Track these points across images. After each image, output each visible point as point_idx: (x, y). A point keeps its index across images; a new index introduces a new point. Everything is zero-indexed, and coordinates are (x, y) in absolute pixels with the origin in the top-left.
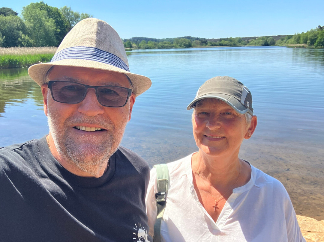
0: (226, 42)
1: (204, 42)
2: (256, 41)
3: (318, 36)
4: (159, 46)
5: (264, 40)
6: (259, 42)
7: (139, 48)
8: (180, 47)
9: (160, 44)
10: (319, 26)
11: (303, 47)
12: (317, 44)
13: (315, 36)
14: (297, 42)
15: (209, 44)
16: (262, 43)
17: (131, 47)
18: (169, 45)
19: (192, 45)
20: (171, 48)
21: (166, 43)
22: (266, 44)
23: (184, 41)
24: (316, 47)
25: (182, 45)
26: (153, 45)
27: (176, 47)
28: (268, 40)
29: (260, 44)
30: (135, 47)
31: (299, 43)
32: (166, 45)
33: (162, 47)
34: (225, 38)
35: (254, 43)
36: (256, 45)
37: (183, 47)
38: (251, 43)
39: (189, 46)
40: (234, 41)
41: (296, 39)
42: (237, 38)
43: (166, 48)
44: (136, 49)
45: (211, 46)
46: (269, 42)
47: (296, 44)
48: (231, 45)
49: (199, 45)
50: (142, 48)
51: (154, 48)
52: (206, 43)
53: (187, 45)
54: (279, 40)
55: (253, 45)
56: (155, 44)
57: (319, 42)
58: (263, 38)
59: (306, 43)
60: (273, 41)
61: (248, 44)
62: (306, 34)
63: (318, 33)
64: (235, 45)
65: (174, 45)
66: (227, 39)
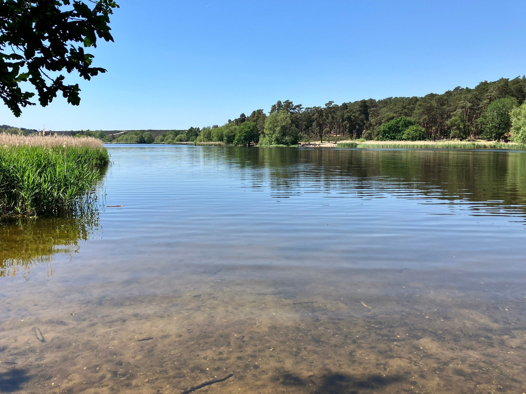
3: (236, 132)
5: (138, 135)
6: (132, 138)
10: (229, 120)
12: (236, 142)
13: (233, 132)
16: (136, 139)
22: (142, 141)
24: (235, 145)
28: (144, 136)
29: (134, 140)
31: (210, 140)
34: (79, 130)
35: (124, 138)
36: (127, 142)
38: (119, 139)
41: (206, 135)
42: (97, 131)
46: (146, 139)
55: (122, 141)
57: (239, 140)
59: (221, 139)
60: (151, 137)
61: (115, 140)
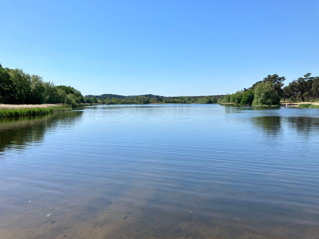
0: (178, 100)
1: (160, 100)
2: (202, 100)
3: (243, 96)
4: (122, 102)
5: (208, 99)
6: (204, 100)
7: (104, 103)
8: (140, 103)
9: (123, 100)
10: (245, 89)
11: (232, 105)
12: (242, 103)
13: (241, 96)
14: (228, 101)
15: (164, 101)
16: (206, 101)
17: (96, 102)
18: (130, 101)
19: (150, 102)
20: (132, 104)
21: (128, 100)
22: (210, 102)
23: (144, 98)
24: (242, 105)
25: (142, 102)
26: (116, 101)
27: (136, 103)
28: (211, 99)
29: (205, 102)
30: (100, 102)
31: (229, 101)
32: (128, 101)
33: (124, 103)
34: (178, 96)
35: (200, 101)
36: (202, 103)
37: (142, 103)
38: (198, 101)
39: (148, 102)
40: (184, 99)
41: (227, 99)
43: (128, 104)
44: (101, 104)
45: (165, 103)
46: (212, 101)
47: (227, 102)
48: (182, 103)
49: (156, 102)
50: (107, 103)
51: (117, 103)
52: (161, 100)
53: (146, 101)
54: (220, 99)
56: (118, 101)
57: (244, 102)
58: (207, 97)
59: (234, 102)
60: (215, 99)
61: (196, 102)
62: (234, 94)
63: (243, 94)
64: (185, 102)
65: (134, 101)
66: (179, 97)
